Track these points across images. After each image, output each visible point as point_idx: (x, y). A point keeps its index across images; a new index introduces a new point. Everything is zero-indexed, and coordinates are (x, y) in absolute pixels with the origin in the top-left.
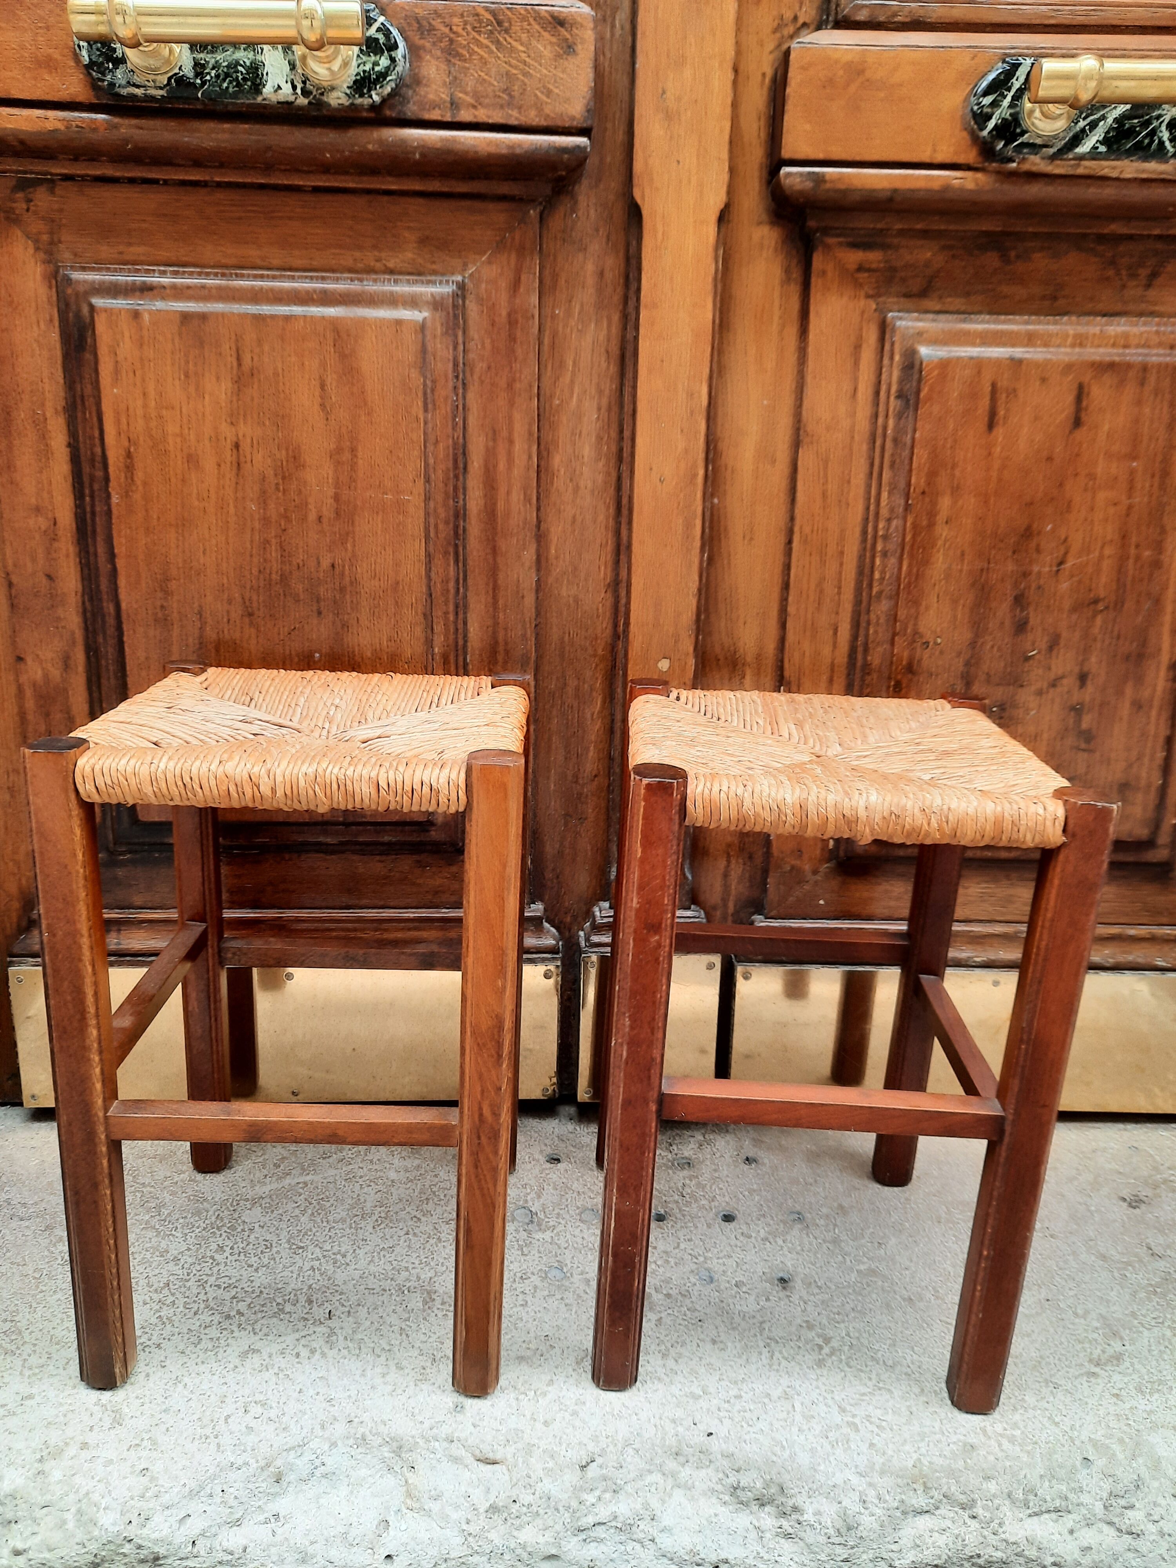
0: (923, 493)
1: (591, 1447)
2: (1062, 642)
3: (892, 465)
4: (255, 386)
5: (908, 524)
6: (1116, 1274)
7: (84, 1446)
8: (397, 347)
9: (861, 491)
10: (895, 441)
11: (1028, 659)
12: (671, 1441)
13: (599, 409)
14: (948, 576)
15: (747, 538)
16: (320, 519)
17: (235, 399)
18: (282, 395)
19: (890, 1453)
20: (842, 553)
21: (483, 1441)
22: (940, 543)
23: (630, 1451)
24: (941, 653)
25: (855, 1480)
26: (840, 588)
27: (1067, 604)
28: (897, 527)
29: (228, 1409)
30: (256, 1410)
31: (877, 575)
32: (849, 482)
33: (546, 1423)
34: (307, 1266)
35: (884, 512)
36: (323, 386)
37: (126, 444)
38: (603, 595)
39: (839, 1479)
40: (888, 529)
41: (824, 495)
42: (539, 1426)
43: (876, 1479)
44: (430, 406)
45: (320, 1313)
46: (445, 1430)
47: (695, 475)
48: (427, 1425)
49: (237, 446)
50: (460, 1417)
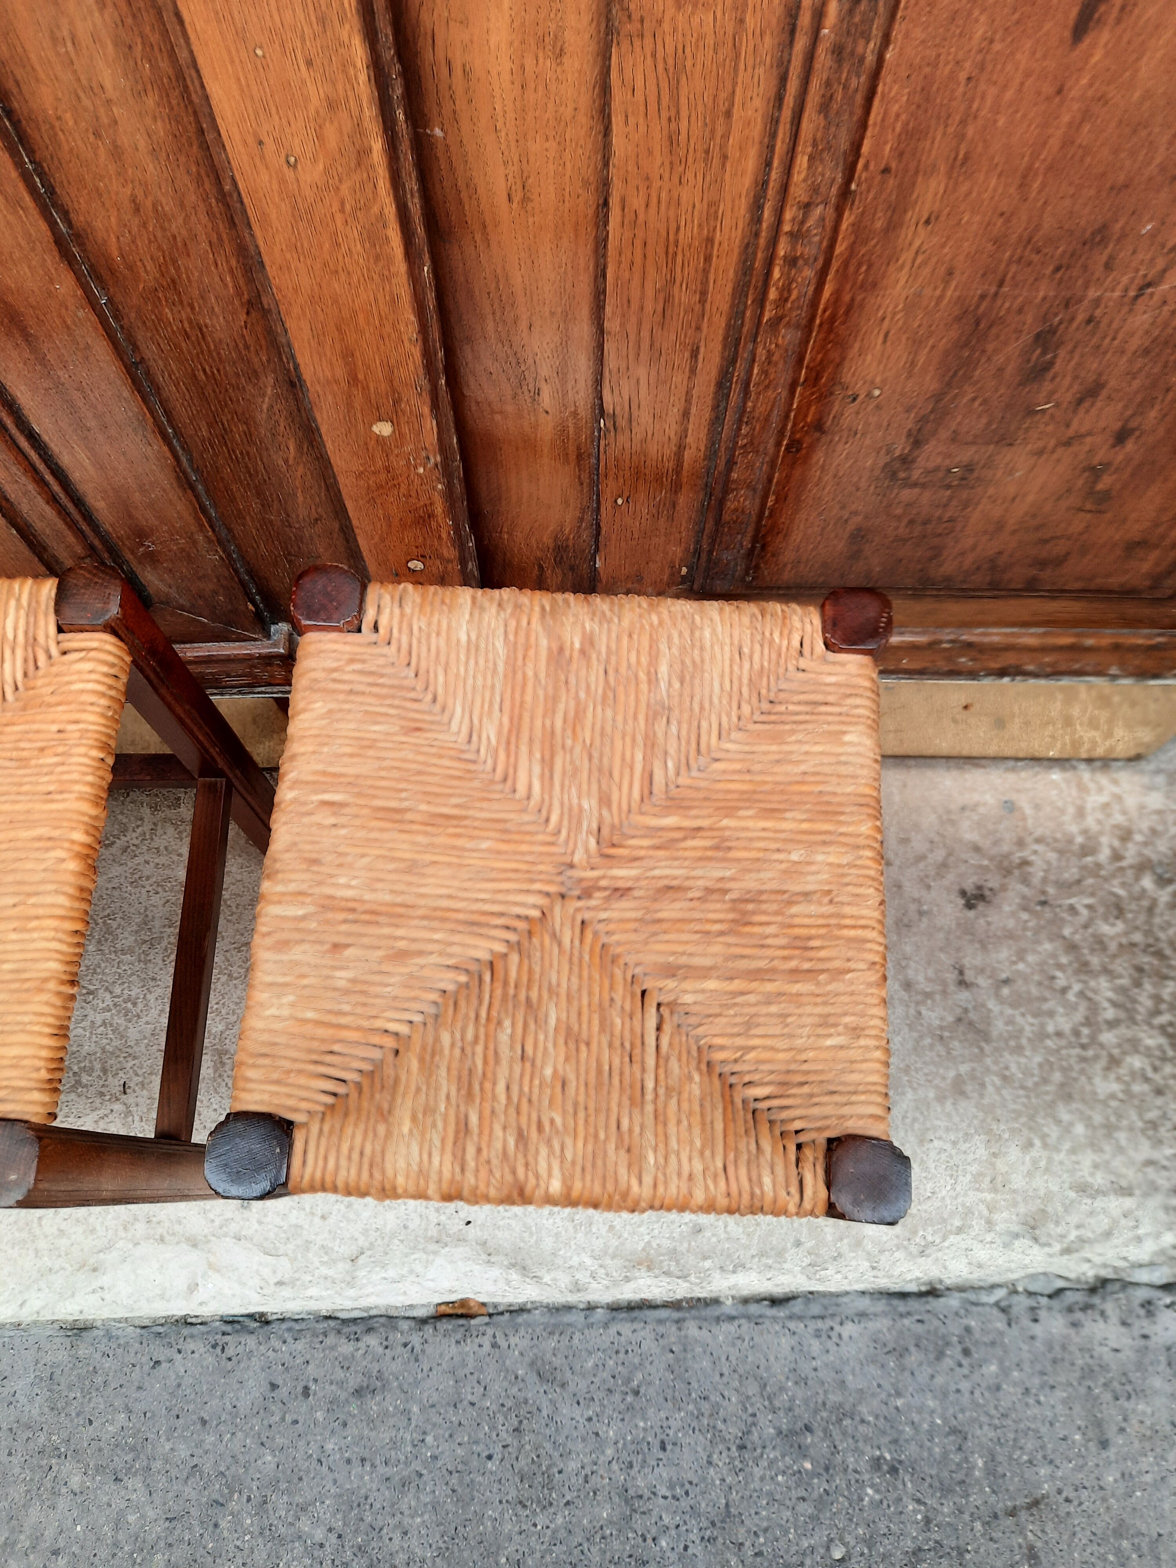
0: (886, 170)
1: (362, 1241)
2: (1104, 393)
3: (824, 108)
5: (844, 226)
6: (912, 1011)
9: (757, 130)
10: (838, 51)
11: (1031, 412)
12: (433, 1232)
14: (911, 306)
15: (516, 199)
19: (626, 1235)
20: (710, 241)
21: (266, 1239)
22: (906, 257)
23: (396, 1242)
24: (878, 407)
25: (588, 1261)
26: (704, 293)
27: (1135, 343)
28: (822, 219)
31: (773, 294)
32: (728, 114)
33: (323, 1217)
34: (99, 1019)
35: (799, 191)
38: (243, 317)
39: (575, 1261)
40: (802, 222)
41: (672, 141)
42: (317, 1220)
43: (608, 1261)
45: (115, 1084)
46: (233, 1228)
47: (363, 153)
48: (217, 1223)
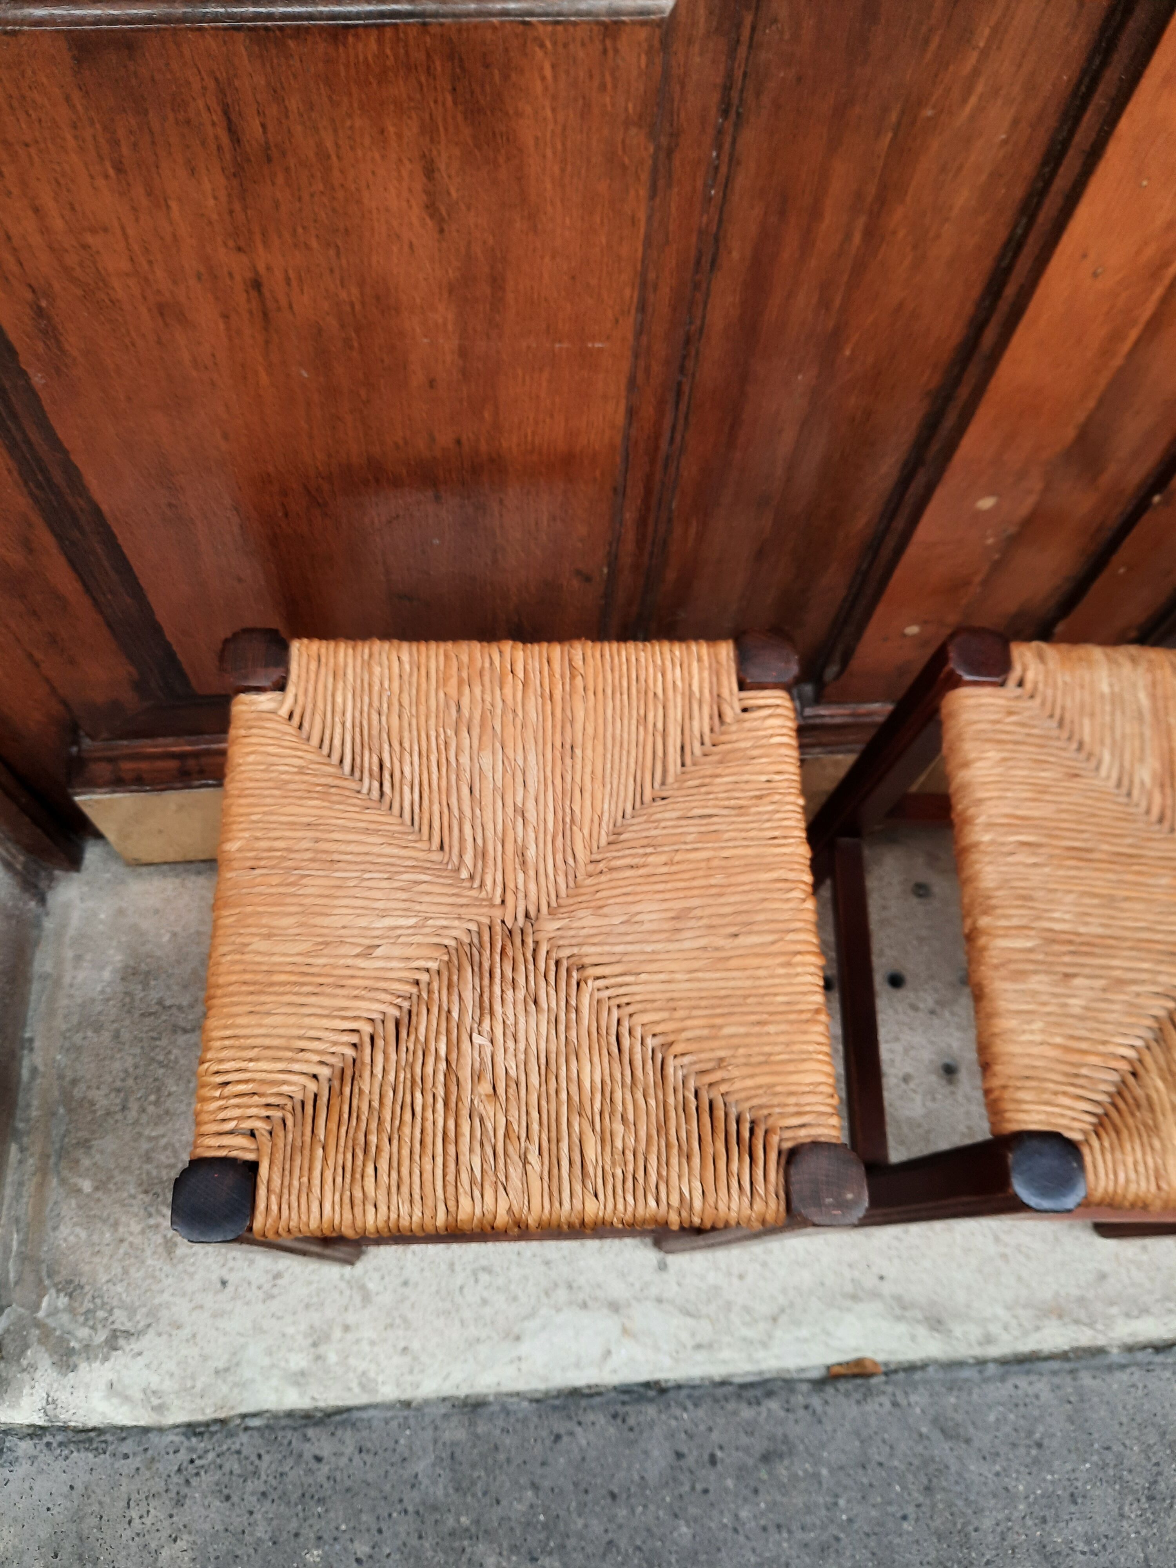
1: (782, 1300)
4: (280, 179)
7: (347, 1328)
8: (603, 87)
12: (849, 1288)
13: (1016, 122)
16: (432, 383)
17: (237, 206)
18: (340, 194)
19: (1034, 1284)
21: (687, 1301)
23: (814, 1299)
25: (1000, 1312)
29: (459, 1280)
30: (484, 1278)
33: (741, 1277)
36: (430, 171)
37: (29, 296)
39: (988, 1313)
42: (735, 1281)
43: (1021, 1312)
44: (661, 183)
46: (654, 1291)
49: (257, 285)
50: (665, 1276)
